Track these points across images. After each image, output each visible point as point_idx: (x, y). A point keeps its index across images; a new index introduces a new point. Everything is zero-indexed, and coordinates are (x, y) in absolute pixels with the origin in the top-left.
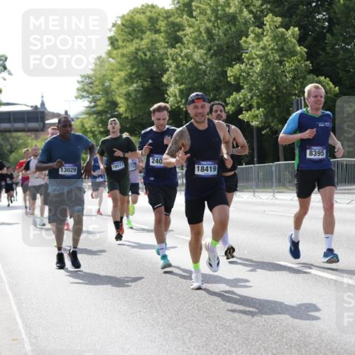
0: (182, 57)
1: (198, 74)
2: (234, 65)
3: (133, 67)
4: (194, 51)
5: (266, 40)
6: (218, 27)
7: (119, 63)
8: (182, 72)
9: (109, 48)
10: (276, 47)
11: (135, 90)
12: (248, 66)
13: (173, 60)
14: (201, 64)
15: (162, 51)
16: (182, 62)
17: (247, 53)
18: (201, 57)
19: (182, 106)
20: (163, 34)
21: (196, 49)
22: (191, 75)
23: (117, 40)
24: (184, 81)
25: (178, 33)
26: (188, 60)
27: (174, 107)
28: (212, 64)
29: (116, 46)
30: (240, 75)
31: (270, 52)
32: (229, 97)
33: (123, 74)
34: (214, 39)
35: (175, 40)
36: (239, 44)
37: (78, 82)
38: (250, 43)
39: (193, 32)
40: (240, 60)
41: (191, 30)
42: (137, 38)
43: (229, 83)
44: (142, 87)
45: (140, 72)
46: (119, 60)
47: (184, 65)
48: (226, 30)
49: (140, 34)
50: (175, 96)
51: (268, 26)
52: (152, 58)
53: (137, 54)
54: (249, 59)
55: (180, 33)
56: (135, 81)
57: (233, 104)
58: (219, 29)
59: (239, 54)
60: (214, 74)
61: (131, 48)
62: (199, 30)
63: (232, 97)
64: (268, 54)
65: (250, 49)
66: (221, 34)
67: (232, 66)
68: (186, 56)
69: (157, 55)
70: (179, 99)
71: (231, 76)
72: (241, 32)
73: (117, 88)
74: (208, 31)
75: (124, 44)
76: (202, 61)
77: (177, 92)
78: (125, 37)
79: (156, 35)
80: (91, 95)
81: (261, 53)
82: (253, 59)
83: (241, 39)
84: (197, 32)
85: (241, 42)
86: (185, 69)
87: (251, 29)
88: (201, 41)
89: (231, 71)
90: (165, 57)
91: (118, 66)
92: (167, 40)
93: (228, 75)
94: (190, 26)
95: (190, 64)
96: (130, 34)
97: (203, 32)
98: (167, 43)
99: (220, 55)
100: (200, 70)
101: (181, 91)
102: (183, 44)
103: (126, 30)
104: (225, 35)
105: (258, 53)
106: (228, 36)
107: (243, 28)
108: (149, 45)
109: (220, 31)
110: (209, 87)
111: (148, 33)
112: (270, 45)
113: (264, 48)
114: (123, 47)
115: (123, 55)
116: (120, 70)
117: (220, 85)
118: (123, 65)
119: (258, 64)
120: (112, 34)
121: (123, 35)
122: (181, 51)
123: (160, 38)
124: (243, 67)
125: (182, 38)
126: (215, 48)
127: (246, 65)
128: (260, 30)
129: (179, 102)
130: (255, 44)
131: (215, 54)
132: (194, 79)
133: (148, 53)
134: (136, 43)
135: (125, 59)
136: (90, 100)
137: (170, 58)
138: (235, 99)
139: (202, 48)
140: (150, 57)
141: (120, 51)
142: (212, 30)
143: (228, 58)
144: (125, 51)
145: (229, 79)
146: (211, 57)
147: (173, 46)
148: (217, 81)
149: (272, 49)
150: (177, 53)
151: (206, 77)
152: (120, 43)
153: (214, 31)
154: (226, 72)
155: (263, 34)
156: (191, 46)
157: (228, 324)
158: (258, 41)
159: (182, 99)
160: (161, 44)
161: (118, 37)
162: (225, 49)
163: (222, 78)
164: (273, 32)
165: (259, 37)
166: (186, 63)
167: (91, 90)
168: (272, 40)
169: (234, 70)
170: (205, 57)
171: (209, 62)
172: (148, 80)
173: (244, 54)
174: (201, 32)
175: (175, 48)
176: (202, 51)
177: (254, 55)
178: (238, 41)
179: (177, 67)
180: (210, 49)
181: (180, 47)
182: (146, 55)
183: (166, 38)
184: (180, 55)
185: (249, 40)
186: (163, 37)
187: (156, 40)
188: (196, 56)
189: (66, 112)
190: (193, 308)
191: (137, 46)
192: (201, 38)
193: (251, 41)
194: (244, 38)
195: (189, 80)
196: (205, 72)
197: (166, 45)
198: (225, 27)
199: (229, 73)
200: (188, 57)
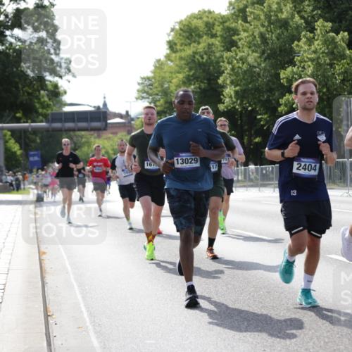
0: (237, 60)
1: (252, 76)
2: (286, 68)
3: (191, 69)
4: (249, 55)
5: (317, 44)
6: (271, 31)
7: (177, 65)
8: (237, 74)
9: (168, 51)
10: (326, 51)
11: (193, 92)
12: (300, 69)
13: (229, 63)
14: (255, 67)
15: (218, 55)
16: (237, 65)
17: (299, 56)
18: (256, 60)
19: (237, 107)
20: (219, 39)
21: (250, 53)
22: (246, 77)
23: (176, 44)
24: (239, 82)
25: (233, 38)
26: (243, 63)
27: (229, 108)
28: (265, 67)
29: (175, 50)
30: (293, 77)
31: (321, 56)
32: (282, 98)
33: (181, 76)
34: (268, 43)
35: (230, 44)
36: (292, 48)
37: (139, 84)
38: (302, 47)
39: (248, 37)
40: (292, 63)
41: (246, 34)
42: (194, 42)
43: (282, 85)
44: (200, 88)
45: (197, 74)
46: (177, 63)
47: (239, 67)
48: (279, 34)
49: (197, 38)
50: (231, 97)
51: (319, 31)
52: (209, 61)
53: (194, 57)
54: (301, 62)
55: (235, 38)
56: (193, 83)
57: (286, 105)
58: (272, 33)
59: (291, 57)
60: (267, 77)
61: (189, 51)
62: (253, 34)
63: (284, 98)
64: (319, 58)
65: (302, 52)
66: (274, 38)
67: (285, 68)
68: (241, 59)
69: (213, 58)
70: (234, 100)
71: (284, 78)
72: (293, 36)
73: (176, 90)
74: (262, 36)
75: (181, 48)
76: (256, 64)
77: (232, 93)
78: (183, 41)
79: (213, 40)
80: (151, 95)
81: (313, 56)
82: (305, 62)
83: (293, 43)
84: (251, 36)
85: (294, 45)
86: (240, 71)
87: (303, 33)
88: (255, 45)
89: (284, 73)
90: (221, 60)
91: (177, 68)
92: (223, 44)
93: (281, 77)
94: (245, 31)
95: (245, 67)
96: (188, 38)
97: (257, 36)
98: (223, 47)
99: (274, 58)
100: (255, 72)
101: (236, 92)
102: (238, 48)
103: (184, 34)
104: (278, 39)
105: (309, 56)
106: (281, 40)
107: (295, 33)
108: (206, 49)
109: (273, 35)
110: (262, 88)
111: (205, 37)
112: (321, 49)
113: (315, 52)
114: (181, 50)
115: (181, 58)
116: (179, 72)
117: (273, 87)
118: (181, 67)
119: (309, 66)
120: (171, 38)
121: (181, 39)
122: (237, 55)
123: (217, 42)
124: (295, 69)
125: (237, 42)
126: (269, 52)
127: (298, 68)
128: (312, 35)
129: (234, 103)
130: (306, 47)
131: (268, 58)
132: (249, 80)
133: (205, 57)
134: (194, 47)
135: (183, 62)
136: (150, 100)
137: (226, 61)
138: (288, 100)
139: (256, 52)
140: (207, 60)
141: (178, 54)
142: (265, 34)
143: (281, 61)
144: (183, 54)
145: (282, 81)
146: (265, 60)
147: (228, 50)
148: (270, 84)
149: (323, 52)
150: (232, 56)
151: (260, 79)
152: (178, 47)
153: (267, 36)
154: (279, 74)
155: (314, 38)
156: (246, 49)
157: (282, 314)
158: (310, 45)
159: (237, 100)
160: (217, 48)
161: (176, 42)
162: (278, 53)
163: (275, 80)
164: (323, 36)
165: (310, 41)
166: (241, 65)
167: (150, 92)
168: (322, 44)
169: (286, 72)
170: (259, 60)
171: (263, 65)
172: (206, 81)
173: (296, 57)
174: (255, 37)
175: (231, 51)
176: (256, 55)
177: (305, 59)
178: (290, 45)
179: (233, 69)
180: (263, 53)
181: (235, 51)
182: (203, 58)
183: (222, 42)
184: (235, 59)
185: (301, 43)
186: (219, 41)
187: (213, 44)
188: (251, 60)
189: (127, 112)
190: (249, 298)
191: (194, 49)
192: (256, 43)
193: (303, 45)
194: (296, 42)
195: (244, 82)
196: (259, 74)
197: (222, 49)
198: (278, 31)
199: (282, 76)
200: (243, 60)
